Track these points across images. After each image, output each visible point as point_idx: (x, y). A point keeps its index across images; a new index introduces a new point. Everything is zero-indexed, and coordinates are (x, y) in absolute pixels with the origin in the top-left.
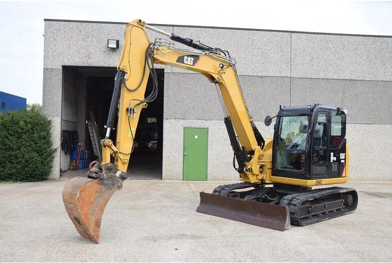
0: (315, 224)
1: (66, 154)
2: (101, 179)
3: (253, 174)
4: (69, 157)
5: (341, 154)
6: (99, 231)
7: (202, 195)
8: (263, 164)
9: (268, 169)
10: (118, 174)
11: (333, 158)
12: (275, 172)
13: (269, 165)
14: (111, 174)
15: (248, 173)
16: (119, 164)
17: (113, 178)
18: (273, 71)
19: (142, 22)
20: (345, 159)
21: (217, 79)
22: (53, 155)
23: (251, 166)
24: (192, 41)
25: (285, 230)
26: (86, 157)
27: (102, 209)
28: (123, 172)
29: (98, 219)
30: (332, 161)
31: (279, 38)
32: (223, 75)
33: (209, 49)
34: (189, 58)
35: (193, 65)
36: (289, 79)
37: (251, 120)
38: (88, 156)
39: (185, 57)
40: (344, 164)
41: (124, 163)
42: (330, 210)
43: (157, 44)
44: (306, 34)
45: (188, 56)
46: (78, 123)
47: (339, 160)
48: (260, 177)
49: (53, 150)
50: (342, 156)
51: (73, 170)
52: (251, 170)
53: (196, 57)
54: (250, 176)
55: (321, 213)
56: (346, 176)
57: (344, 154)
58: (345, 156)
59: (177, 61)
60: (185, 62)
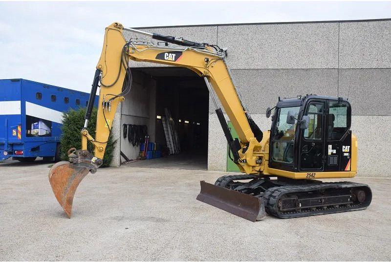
0: (302, 218)
1: (134, 145)
2: (74, 164)
3: (249, 166)
4: (138, 148)
5: (344, 147)
6: (71, 208)
7: (203, 183)
8: (261, 155)
9: (266, 160)
10: (94, 160)
11: (331, 151)
12: (272, 164)
13: (267, 157)
14: (87, 160)
15: (242, 164)
16: (96, 151)
17: (87, 164)
18: (318, 63)
19: (118, 25)
20: (350, 152)
21: (203, 73)
22: (114, 146)
23: (246, 157)
24: (174, 38)
25: (257, 221)
26: (155, 149)
27: (74, 189)
28: (98, 159)
29: (70, 198)
30: (329, 153)
31: (325, 29)
32: (210, 69)
33: (194, 45)
34: (170, 54)
35: (175, 61)
36: (337, 71)
37: (245, 112)
38: (157, 148)
39: (166, 54)
40: (348, 157)
41: (100, 151)
42: (328, 205)
43: (132, 43)
44: (356, 23)
45: (169, 53)
46: (149, 118)
47: (340, 152)
48: (257, 169)
49: (114, 141)
50: (346, 149)
51: (140, 159)
52: (245, 161)
53: (178, 54)
54: (245, 167)
55: (314, 207)
56: (350, 171)
57: (349, 147)
58: (350, 148)
59: (156, 58)
60: (165, 58)
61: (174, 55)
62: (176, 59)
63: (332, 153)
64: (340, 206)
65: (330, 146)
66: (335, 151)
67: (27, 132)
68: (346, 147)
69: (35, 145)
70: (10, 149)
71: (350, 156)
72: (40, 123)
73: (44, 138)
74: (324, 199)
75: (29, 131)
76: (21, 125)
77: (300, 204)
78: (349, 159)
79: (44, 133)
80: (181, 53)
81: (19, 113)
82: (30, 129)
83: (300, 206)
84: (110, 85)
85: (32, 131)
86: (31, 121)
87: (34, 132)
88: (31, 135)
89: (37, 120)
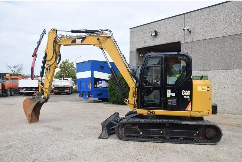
3: (131, 104)
5: (183, 91)
10: (42, 97)
11: (170, 94)
14: (39, 97)
24: (81, 30)
25: (100, 138)
29: (30, 114)
30: (168, 96)
32: (103, 44)
34: (79, 40)
35: (82, 43)
39: (76, 40)
42: (171, 136)
43: (57, 37)
45: (78, 39)
50: (186, 93)
53: (83, 38)
55: (156, 136)
56: (192, 110)
57: (189, 91)
58: (191, 93)
59: (71, 43)
60: (76, 42)
61: (81, 40)
62: (82, 41)
63: (171, 96)
64: (185, 138)
65: (169, 91)
66: (174, 95)
67: (95, 86)
68: (186, 91)
69: (99, 93)
70: (88, 94)
71: (191, 99)
72: (102, 81)
73: (105, 89)
74: (166, 131)
75: (96, 86)
76: (91, 82)
77: (141, 132)
78: (190, 101)
79: (105, 86)
80: (85, 38)
81: (90, 76)
82: (97, 84)
83: (141, 133)
84: (49, 60)
85: (98, 85)
86: (97, 80)
87: (98, 86)
88: (97, 87)
89: (101, 80)
